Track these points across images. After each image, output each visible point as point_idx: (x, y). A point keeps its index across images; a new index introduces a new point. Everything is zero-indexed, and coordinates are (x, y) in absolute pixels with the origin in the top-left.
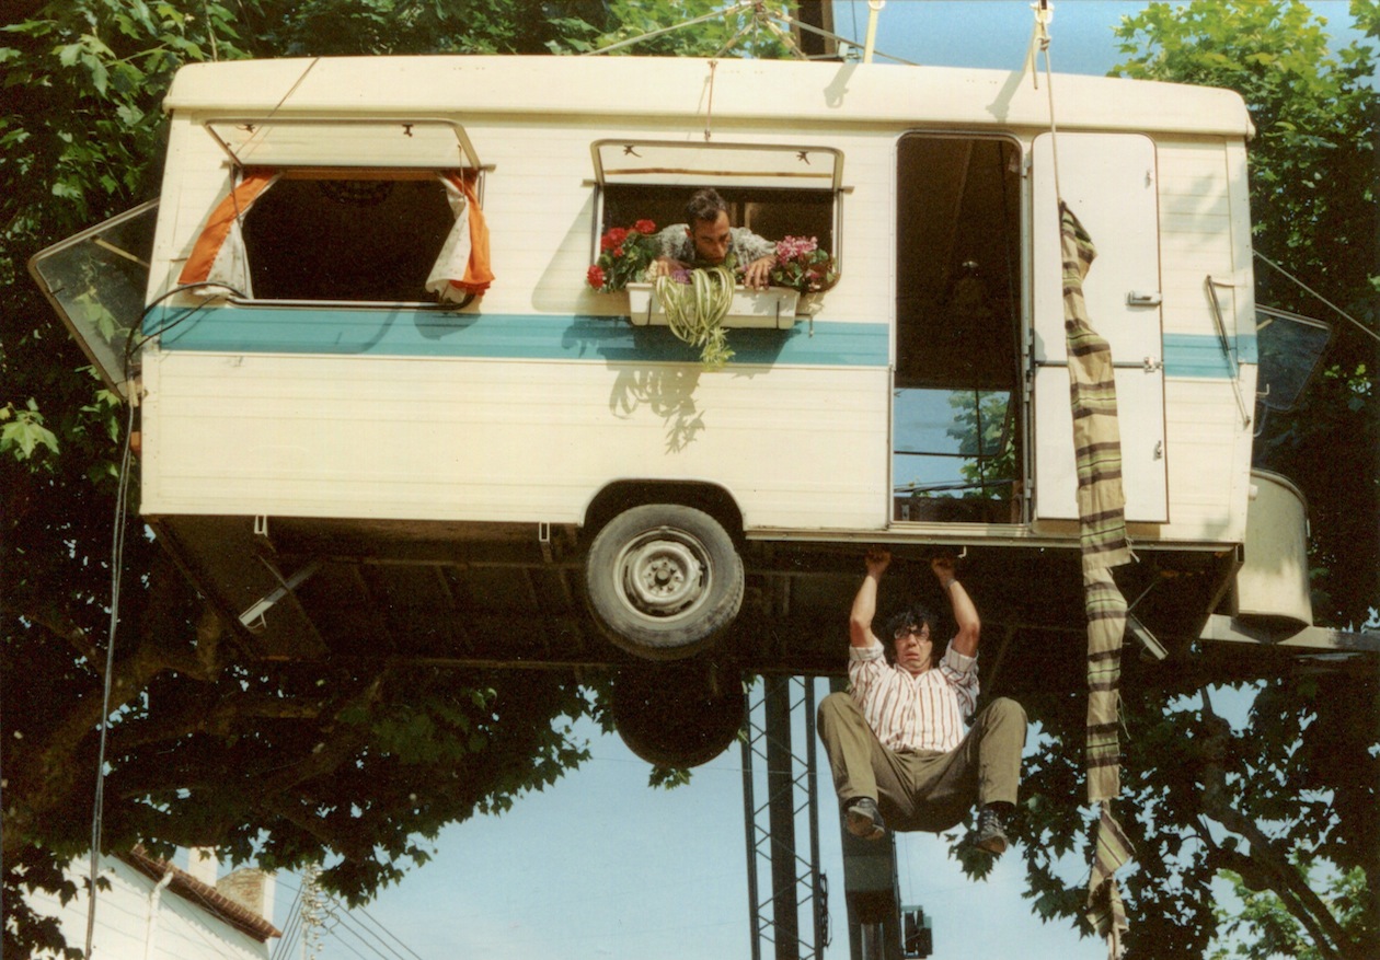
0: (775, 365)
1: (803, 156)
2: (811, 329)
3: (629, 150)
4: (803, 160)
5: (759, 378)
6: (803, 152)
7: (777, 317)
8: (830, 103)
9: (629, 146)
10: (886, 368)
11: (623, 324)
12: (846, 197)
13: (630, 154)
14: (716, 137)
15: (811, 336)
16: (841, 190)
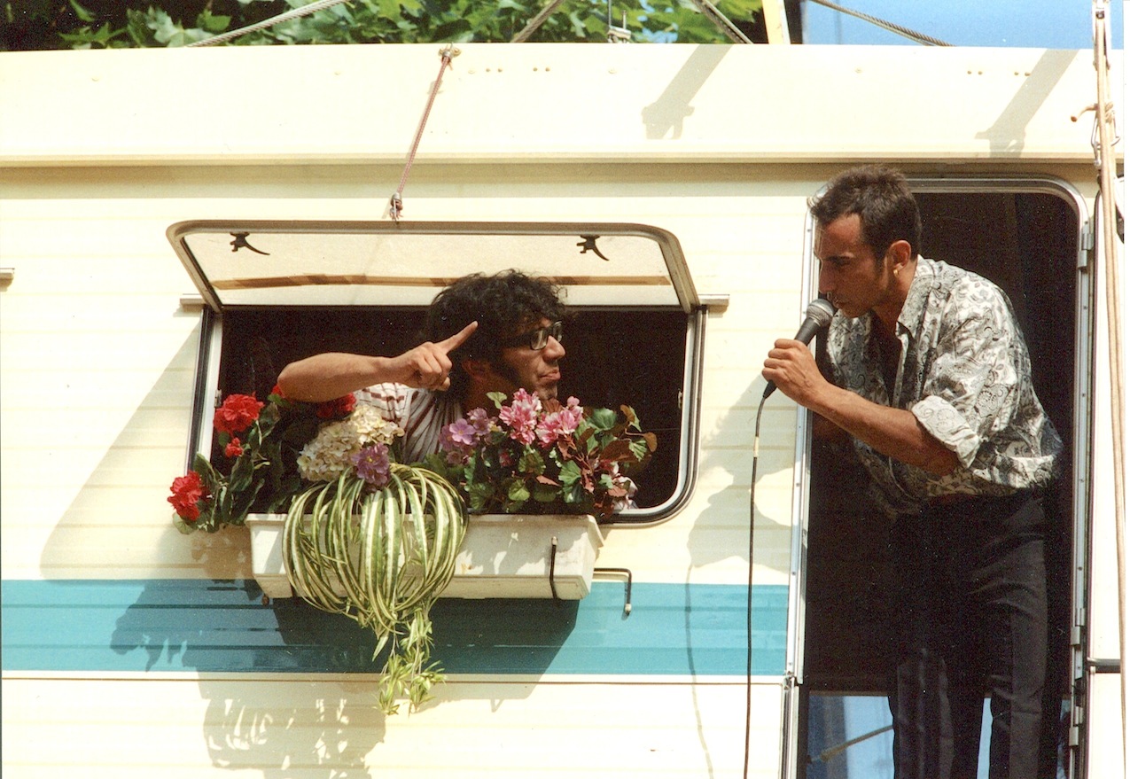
0: (545, 677)
1: (589, 244)
2: (628, 601)
3: (240, 242)
4: (590, 252)
5: (512, 707)
6: (589, 236)
7: (552, 577)
8: (655, 130)
9: (241, 234)
10: (781, 679)
11: (241, 597)
12: (711, 322)
13: (243, 250)
14: (414, 209)
15: (628, 613)
16: (701, 309)
